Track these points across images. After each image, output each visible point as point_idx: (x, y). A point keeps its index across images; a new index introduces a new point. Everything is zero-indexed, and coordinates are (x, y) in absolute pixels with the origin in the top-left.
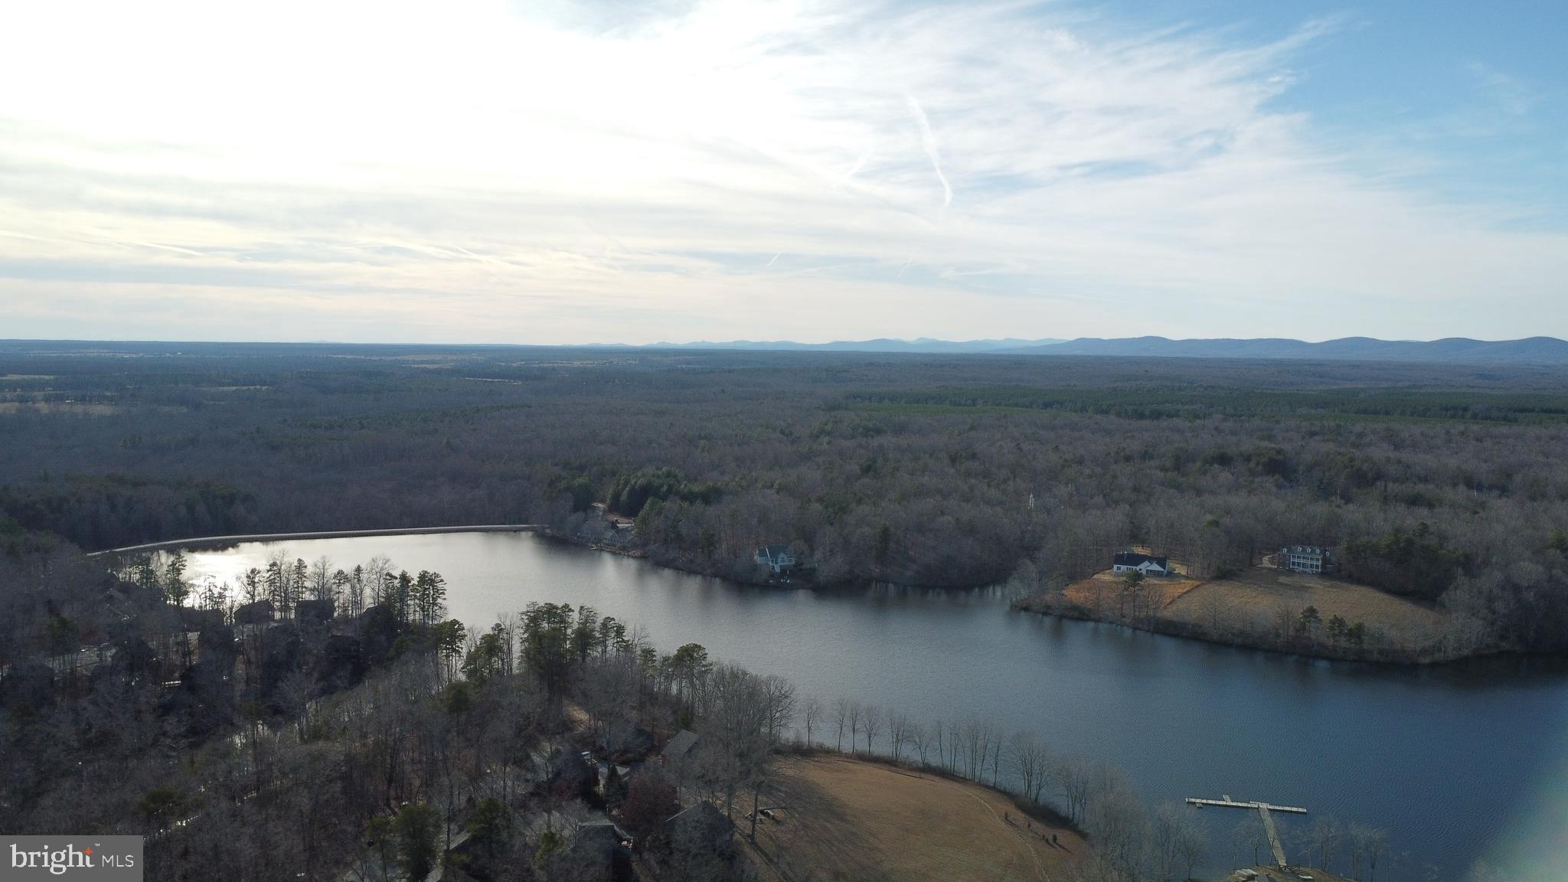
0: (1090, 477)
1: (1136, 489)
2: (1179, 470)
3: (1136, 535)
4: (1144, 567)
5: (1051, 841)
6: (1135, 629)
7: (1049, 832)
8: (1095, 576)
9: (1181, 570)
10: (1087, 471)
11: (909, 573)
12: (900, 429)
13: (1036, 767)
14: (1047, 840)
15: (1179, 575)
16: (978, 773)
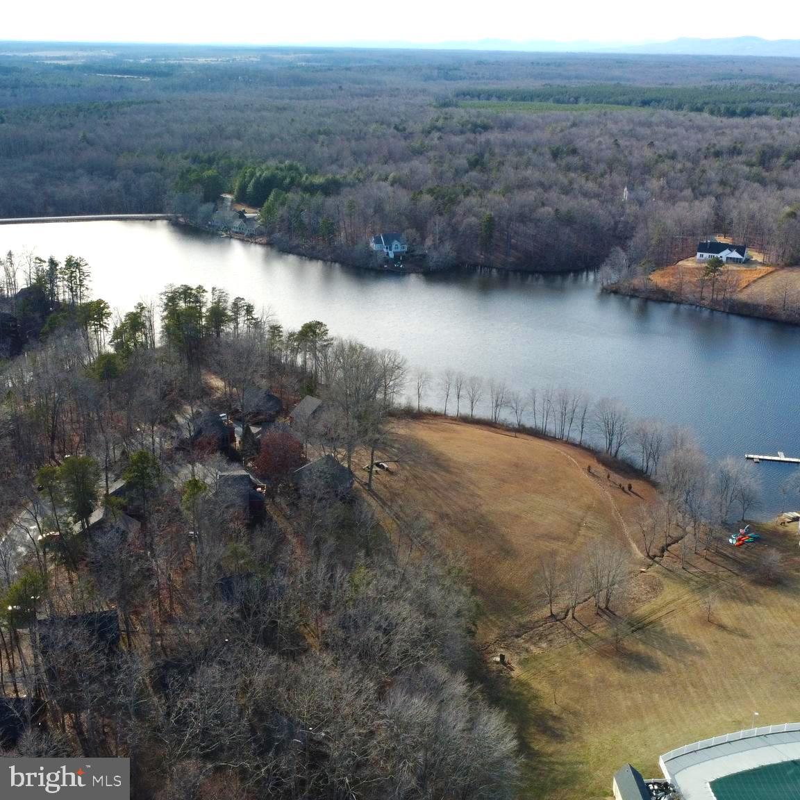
0: (681, 171)
1: (723, 183)
2: (764, 164)
3: (720, 224)
4: (724, 254)
5: (626, 489)
6: (712, 310)
7: (625, 483)
8: (680, 263)
9: (757, 257)
10: (679, 166)
11: (511, 259)
12: (507, 126)
13: (617, 429)
14: (623, 489)
15: (756, 262)
16: (566, 433)
